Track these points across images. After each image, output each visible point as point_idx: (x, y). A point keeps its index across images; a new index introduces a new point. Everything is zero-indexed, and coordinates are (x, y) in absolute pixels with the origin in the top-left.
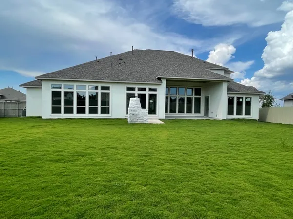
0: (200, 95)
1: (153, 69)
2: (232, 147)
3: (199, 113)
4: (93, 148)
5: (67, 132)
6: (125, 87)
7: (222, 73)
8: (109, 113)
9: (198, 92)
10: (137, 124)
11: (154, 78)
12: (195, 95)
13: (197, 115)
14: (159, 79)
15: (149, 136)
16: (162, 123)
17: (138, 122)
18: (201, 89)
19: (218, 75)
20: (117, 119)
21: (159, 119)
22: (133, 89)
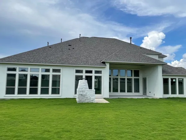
0: (138, 76)
1: (99, 54)
2: (174, 128)
3: (138, 92)
4: (49, 131)
5: (21, 113)
6: (74, 70)
7: (156, 57)
8: (59, 93)
9: (137, 73)
10: (85, 103)
11: (99, 62)
12: (134, 76)
13: (137, 94)
14: (104, 63)
15: (98, 117)
16: (107, 102)
17: (86, 102)
18: (139, 71)
19: (153, 59)
20: (67, 99)
21: (104, 98)
22: (81, 72)
